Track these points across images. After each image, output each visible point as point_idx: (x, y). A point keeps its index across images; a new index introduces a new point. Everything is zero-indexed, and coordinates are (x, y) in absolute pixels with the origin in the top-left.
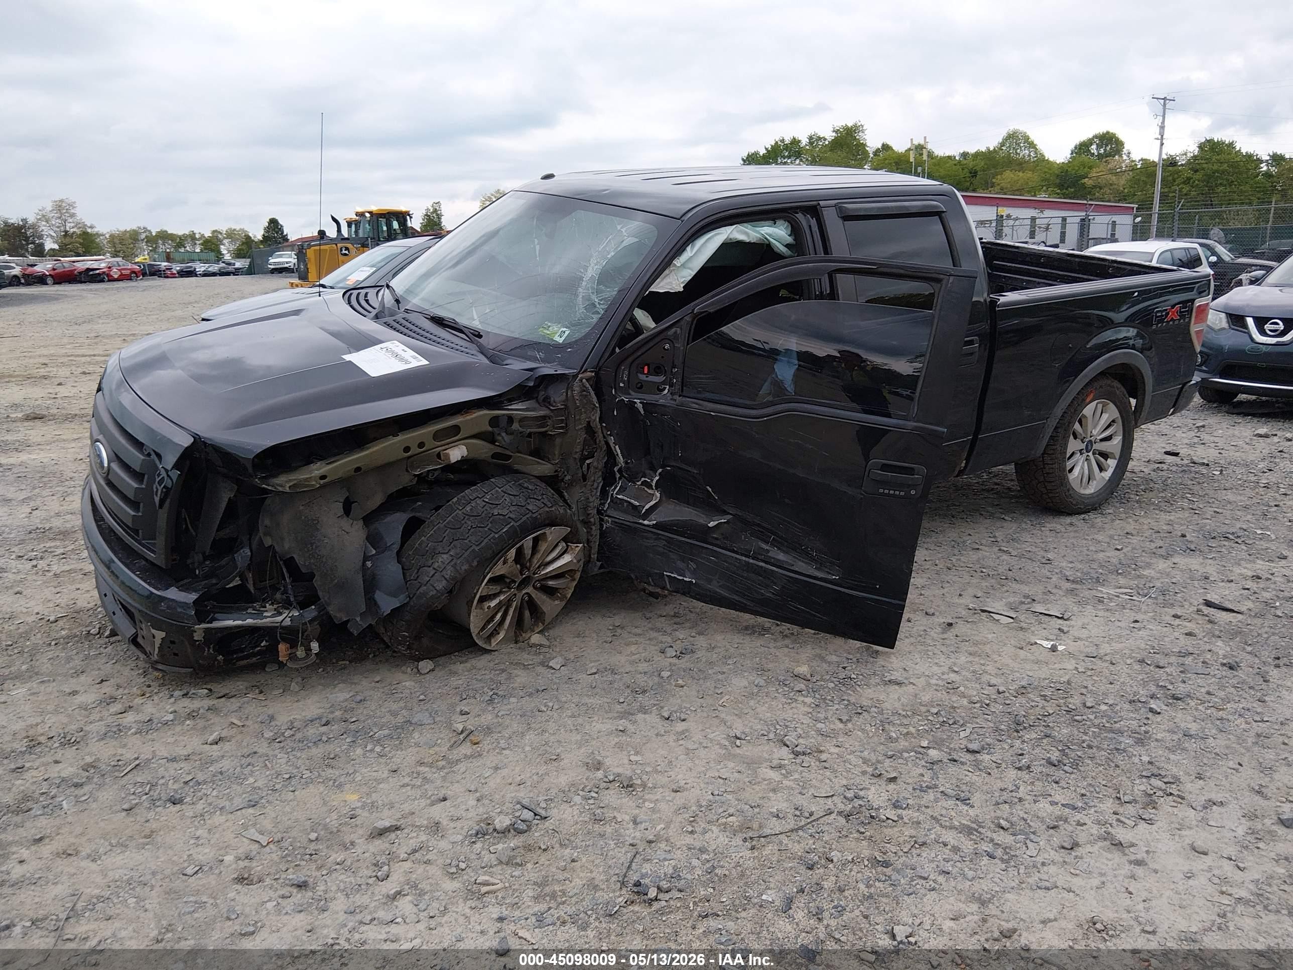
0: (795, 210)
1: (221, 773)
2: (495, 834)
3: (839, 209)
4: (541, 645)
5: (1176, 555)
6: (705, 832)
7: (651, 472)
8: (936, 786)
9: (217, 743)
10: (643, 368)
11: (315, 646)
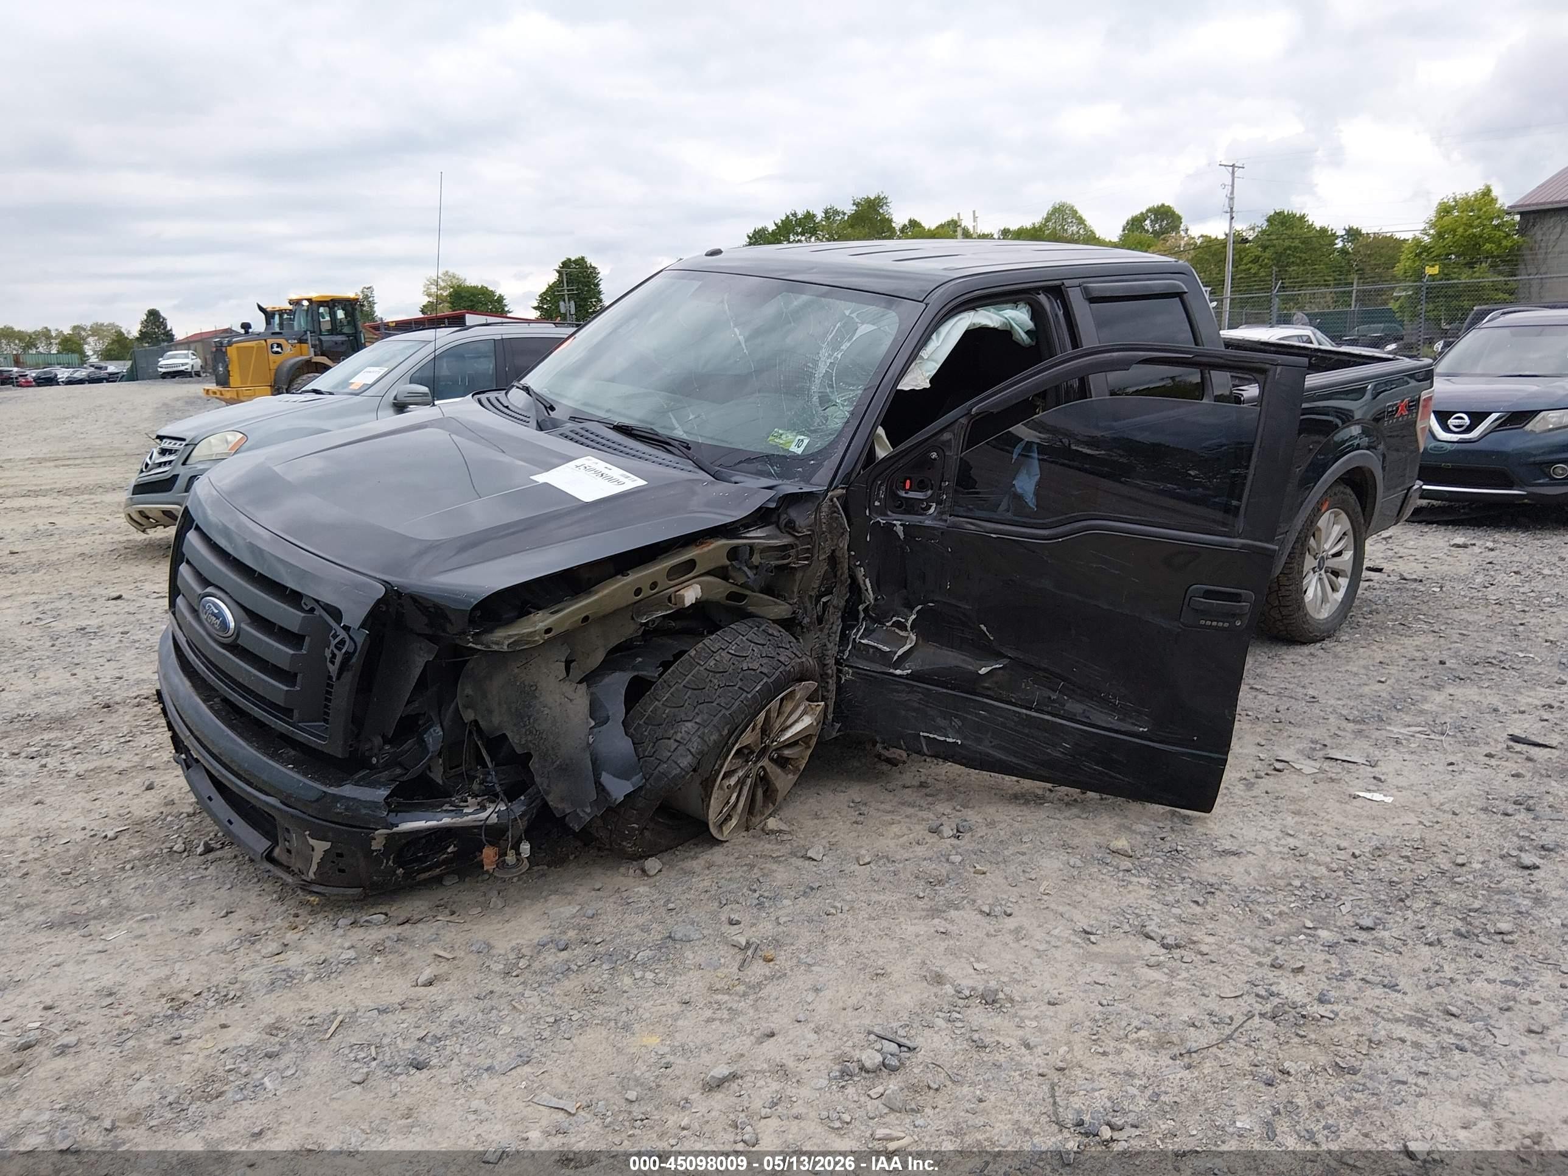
0: (1037, 290)
1: (461, 1023)
2: (863, 1074)
3: (1086, 291)
4: (780, 831)
5: (1447, 686)
6: (1119, 1052)
7: (906, 610)
8: (1350, 974)
9: (431, 984)
10: (905, 483)
11: (525, 848)
